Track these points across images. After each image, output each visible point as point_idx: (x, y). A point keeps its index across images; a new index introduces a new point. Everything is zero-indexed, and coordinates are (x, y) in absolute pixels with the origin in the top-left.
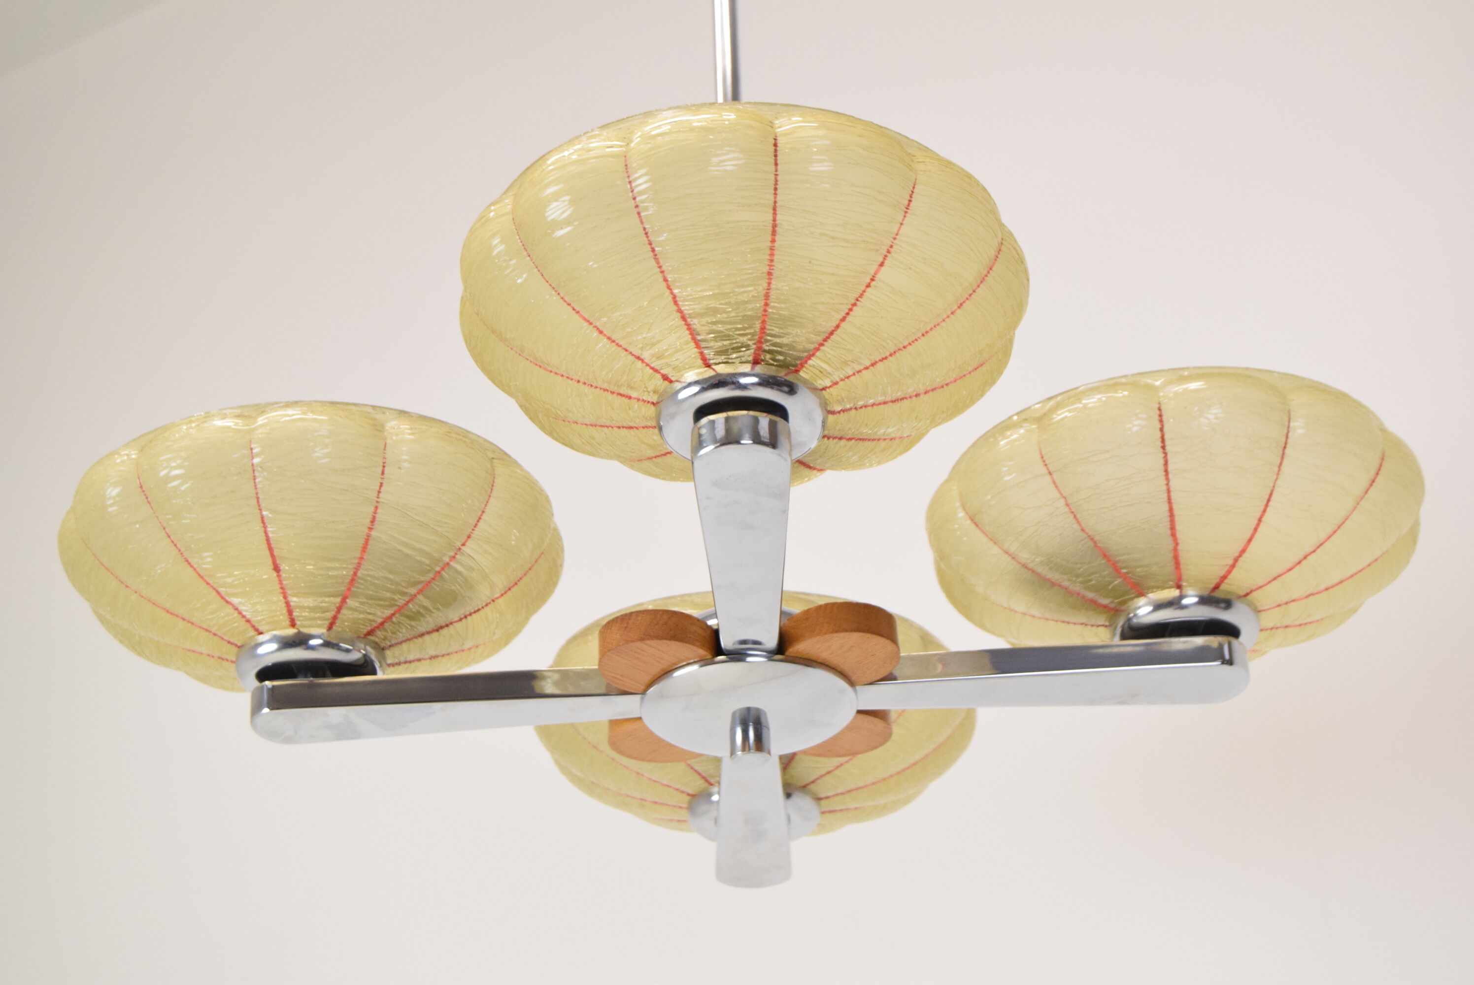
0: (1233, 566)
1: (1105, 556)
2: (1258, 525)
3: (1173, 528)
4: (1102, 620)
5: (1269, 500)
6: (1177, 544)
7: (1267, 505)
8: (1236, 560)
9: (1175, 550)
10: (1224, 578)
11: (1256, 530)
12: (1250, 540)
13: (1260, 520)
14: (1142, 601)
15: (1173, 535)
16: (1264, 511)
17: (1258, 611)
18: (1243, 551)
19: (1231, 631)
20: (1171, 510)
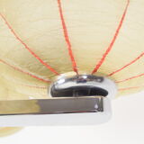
0: (103, 59)
1: (33, 53)
2: (116, 35)
3: (66, 36)
4: (43, 85)
5: (123, 18)
6: (70, 46)
7: (122, 22)
8: (104, 56)
9: (70, 49)
10: (99, 66)
11: (115, 37)
12: (112, 44)
13: (117, 32)
14: (59, 77)
15: (67, 40)
16: (120, 26)
17: (116, 82)
18: (108, 50)
19: (104, 93)
20: (63, 24)
